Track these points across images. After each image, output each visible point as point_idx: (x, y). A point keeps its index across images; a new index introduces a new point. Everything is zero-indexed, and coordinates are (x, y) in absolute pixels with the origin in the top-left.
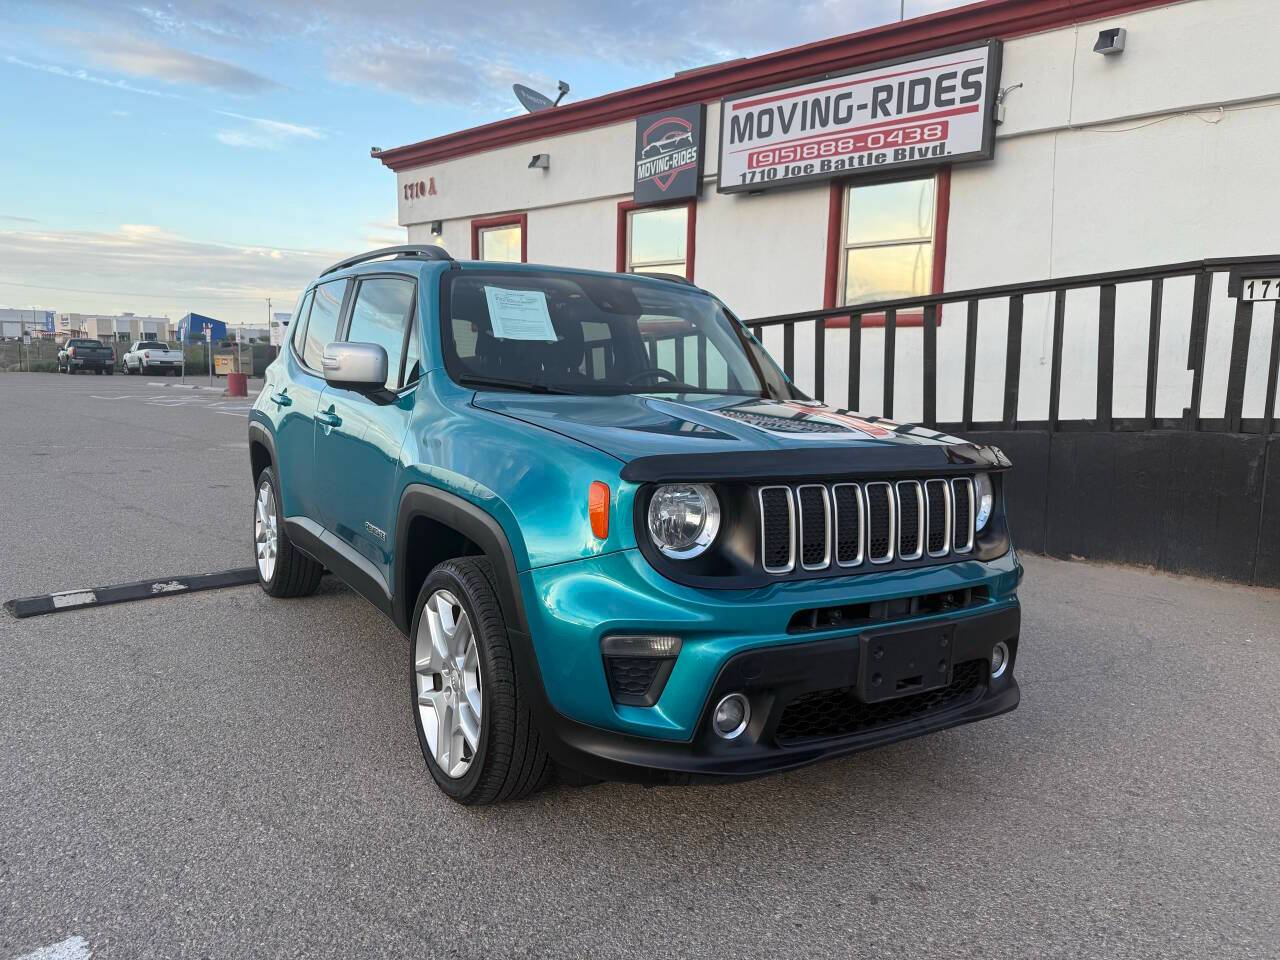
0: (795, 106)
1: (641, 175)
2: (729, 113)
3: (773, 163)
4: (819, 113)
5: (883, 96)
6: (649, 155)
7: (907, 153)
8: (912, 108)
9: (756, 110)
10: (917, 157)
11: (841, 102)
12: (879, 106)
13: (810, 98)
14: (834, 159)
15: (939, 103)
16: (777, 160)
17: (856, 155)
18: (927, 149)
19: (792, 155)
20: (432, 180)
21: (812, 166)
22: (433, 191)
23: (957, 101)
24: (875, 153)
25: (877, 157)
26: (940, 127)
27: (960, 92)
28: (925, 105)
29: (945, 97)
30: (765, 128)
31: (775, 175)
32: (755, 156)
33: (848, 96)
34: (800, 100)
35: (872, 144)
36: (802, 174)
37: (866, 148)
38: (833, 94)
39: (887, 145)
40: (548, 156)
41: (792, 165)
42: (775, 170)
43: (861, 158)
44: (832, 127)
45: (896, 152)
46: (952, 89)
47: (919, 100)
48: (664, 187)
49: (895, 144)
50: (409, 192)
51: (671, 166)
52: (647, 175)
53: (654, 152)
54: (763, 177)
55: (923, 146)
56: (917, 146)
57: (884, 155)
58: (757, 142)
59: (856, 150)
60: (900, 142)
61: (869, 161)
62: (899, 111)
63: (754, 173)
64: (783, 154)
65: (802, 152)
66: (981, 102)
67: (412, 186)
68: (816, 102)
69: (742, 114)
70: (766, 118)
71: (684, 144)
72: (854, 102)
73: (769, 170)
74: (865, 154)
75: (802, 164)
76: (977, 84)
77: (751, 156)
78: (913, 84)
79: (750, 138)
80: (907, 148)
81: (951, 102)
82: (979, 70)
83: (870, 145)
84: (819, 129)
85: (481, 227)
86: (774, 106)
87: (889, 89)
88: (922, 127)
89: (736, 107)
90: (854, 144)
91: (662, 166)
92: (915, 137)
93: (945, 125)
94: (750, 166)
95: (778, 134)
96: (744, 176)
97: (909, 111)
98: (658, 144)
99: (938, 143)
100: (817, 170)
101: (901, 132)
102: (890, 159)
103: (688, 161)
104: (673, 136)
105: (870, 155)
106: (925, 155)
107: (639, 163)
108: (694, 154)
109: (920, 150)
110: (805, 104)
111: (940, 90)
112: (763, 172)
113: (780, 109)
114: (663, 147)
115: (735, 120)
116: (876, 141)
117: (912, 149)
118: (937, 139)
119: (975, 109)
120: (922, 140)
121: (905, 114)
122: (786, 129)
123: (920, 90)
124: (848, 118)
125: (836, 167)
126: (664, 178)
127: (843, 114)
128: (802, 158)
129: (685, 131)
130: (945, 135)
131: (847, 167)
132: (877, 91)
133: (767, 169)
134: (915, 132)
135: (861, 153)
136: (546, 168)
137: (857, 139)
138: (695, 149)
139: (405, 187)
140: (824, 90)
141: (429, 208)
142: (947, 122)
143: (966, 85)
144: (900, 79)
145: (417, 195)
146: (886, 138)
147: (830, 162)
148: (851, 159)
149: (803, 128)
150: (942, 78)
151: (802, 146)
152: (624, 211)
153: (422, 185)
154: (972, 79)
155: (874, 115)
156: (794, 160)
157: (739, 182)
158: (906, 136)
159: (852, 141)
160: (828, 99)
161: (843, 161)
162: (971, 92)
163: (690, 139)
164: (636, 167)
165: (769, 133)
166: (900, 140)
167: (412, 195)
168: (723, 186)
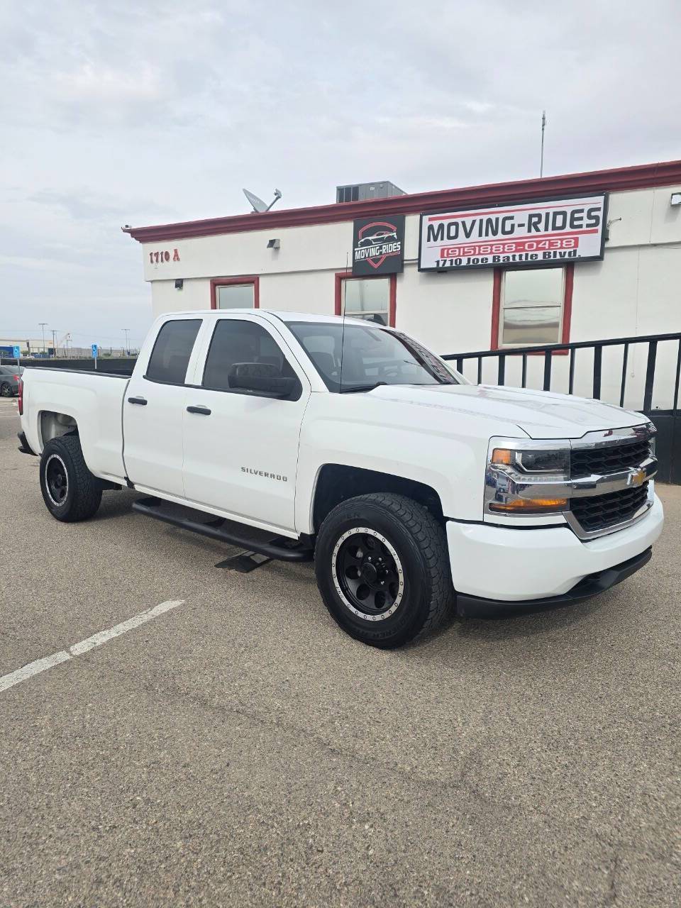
0: (474, 222)
1: (357, 257)
2: (426, 224)
3: (459, 255)
4: (492, 227)
5: (535, 220)
6: (363, 245)
7: (552, 255)
8: (554, 228)
9: (446, 222)
10: (558, 257)
11: (507, 221)
12: (532, 225)
13: (485, 218)
14: (502, 256)
15: (572, 226)
16: (461, 254)
17: (517, 254)
18: (565, 253)
19: (472, 252)
20: (176, 251)
21: (487, 259)
22: (177, 257)
23: (584, 226)
24: (530, 253)
25: (532, 256)
26: (573, 241)
27: (586, 221)
28: (563, 227)
29: (576, 223)
30: (453, 234)
31: (460, 262)
32: (446, 251)
33: (512, 218)
34: (478, 218)
35: (528, 248)
36: (480, 263)
37: (524, 250)
38: (501, 216)
39: (538, 249)
40: (279, 240)
41: (472, 258)
42: (460, 260)
43: (521, 256)
44: (500, 236)
45: (544, 253)
46: (581, 219)
47: (559, 224)
48: (376, 266)
49: (544, 248)
50: (154, 258)
51: (381, 253)
52: (363, 257)
53: (368, 243)
54: (451, 264)
55: (562, 251)
56: (558, 251)
57: (536, 255)
58: (446, 242)
59: (517, 251)
60: (547, 248)
61: (526, 258)
62: (546, 229)
63: (445, 261)
64: (466, 250)
65: (480, 250)
66: (600, 227)
67: (157, 254)
68: (489, 221)
69: (436, 224)
70: (453, 228)
71: (390, 239)
72: (516, 222)
73: (456, 260)
74: (524, 253)
75: (480, 257)
76: (597, 218)
77: (443, 251)
78: (555, 214)
79: (442, 239)
80: (552, 252)
81: (581, 226)
82: (598, 209)
83: (526, 248)
84: (491, 237)
85: (219, 285)
86: (459, 220)
87: (539, 216)
88: (562, 240)
89: (430, 219)
90: (516, 247)
91: (374, 252)
92: (557, 246)
93: (576, 240)
94: (442, 256)
95: (462, 237)
96: (438, 262)
97: (553, 230)
98: (370, 238)
99: (572, 250)
100: (490, 261)
101: (547, 242)
102: (540, 258)
103: (394, 250)
104: (382, 234)
105: (527, 255)
106: (564, 256)
108: (399, 247)
109: (560, 253)
110: (481, 221)
111: (573, 219)
112: (452, 261)
113: (464, 223)
114: (375, 240)
115: (431, 228)
116: (531, 246)
117: (555, 253)
118: (573, 247)
119: (596, 231)
120: (562, 248)
121: (550, 232)
122: (468, 235)
123: (560, 219)
124: (512, 232)
125: (504, 260)
126: (376, 260)
127: (508, 228)
128: (479, 254)
129: (391, 231)
130: (576, 245)
131: (511, 260)
132: (531, 216)
134: (557, 242)
135: (521, 253)
136: (277, 249)
137: (518, 244)
139: (151, 254)
140: (496, 213)
141: (172, 270)
142: (578, 238)
143: (590, 217)
144: (547, 210)
145: (162, 261)
146: (537, 245)
147: (499, 257)
148: (514, 256)
149: (480, 235)
150: (573, 212)
151: (480, 247)
152: (340, 278)
153: (167, 254)
154: (593, 214)
155: (529, 231)
156: (474, 254)
157: (434, 265)
158: (551, 244)
159: (514, 245)
160: (497, 219)
161: (508, 258)
162: (593, 221)
163: (396, 236)
164: (354, 250)
165: (456, 237)
166: (547, 246)
167: (157, 261)
168: (422, 267)
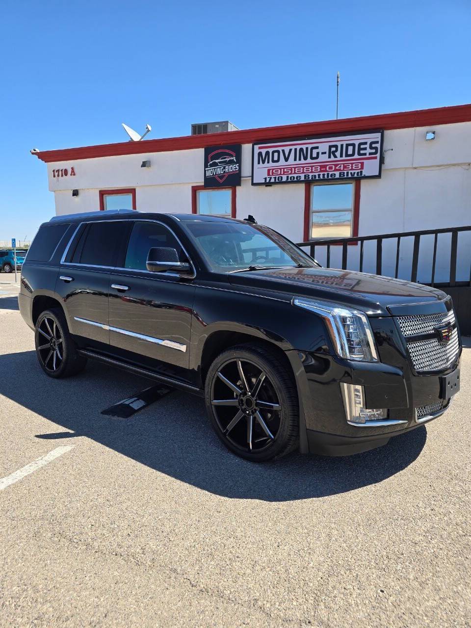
0: (291, 150)
1: (207, 174)
2: (257, 151)
3: (280, 174)
4: (303, 154)
5: (333, 149)
6: (211, 165)
7: (345, 174)
8: (347, 155)
9: (271, 150)
10: (350, 176)
11: (314, 150)
12: (331, 153)
13: (298, 147)
14: (311, 175)
15: (359, 154)
16: (282, 173)
17: (321, 173)
18: (354, 173)
19: (290, 171)
20: (72, 169)
21: (300, 177)
22: (73, 173)
23: (368, 154)
24: (330, 173)
25: (331, 175)
26: (360, 164)
27: (368, 151)
28: (353, 154)
29: (362, 152)
30: (276, 158)
31: (282, 179)
32: (271, 171)
33: (317, 148)
34: (293, 148)
36: (295, 179)
37: (326, 171)
38: (310, 146)
39: (336, 170)
40: (150, 162)
41: (290, 176)
42: (282, 177)
43: (324, 175)
44: (309, 160)
45: (340, 173)
46: (365, 149)
47: (350, 152)
48: (221, 181)
49: (340, 170)
50: (56, 174)
51: (224, 172)
52: (212, 175)
53: (215, 164)
54: (275, 180)
55: (353, 172)
57: (335, 174)
58: (271, 164)
59: (321, 171)
60: (342, 169)
61: (328, 176)
62: (341, 156)
63: (271, 178)
64: (285, 171)
65: (295, 170)
66: (378, 155)
67: (58, 171)
68: (301, 150)
69: (264, 151)
70: (276, 155)
71: (231, 162)
72: (320, 150)
73: (279, 177)
74: (326, 173)
75: (295, 176)
76: (376, 148)
77: (269, 171)
78: (348, 145)
79: (268, 162)
80: (345, 172)
81: (365, 154)
82: (377, 142)
83: (328, 169)
84: (303, 161)
85: (105, 194)
86: (280, 149)
87: (336, 146)
88: (352, 164)
89: (260, 148)
90: (320, 169)
91: (219, 171)
92: (349, 168)
93: (362, 164)
94: (269, 174)
95: (282, 162)
96: (266, 179)
98: (217, 161)
99: (359, 171)
100: (303, 178)
101: (342, 165)
102: (337, 176)
103: (234, 170)
104: (225, 158)
105: (328, 174)
106: (354, 175)
107: (206, 169)
108: (238, 167)
109: (351, 173)
110: (296, 150)
111: (360, 149)
112: (275, 178)
113: (283, 151)
114: (220, 162)
115: (260, 154)
116: (331, 168)
117: (348, 173)
118: (360, 169)
119: (376, 158)
120: (352, 169)
121: (344, 158)
122: (286, 159)
123: (350, 148)
124: (317, 157)
125: (312, 178)
126: (221, 177)
127: (314, 155)
128: (295, 173)
129: (233, 157)
130: (362, 167)
131: (317, 178)
132: (330, 147)
133: (277, 176)
134: (349, 166)
135: (323, 173)
136: (149, 167)
137: (322, 167)
138: (238, 165)
139: (54, 171)
140: (306, 144)
141: (70, 183)
143: (371, 148)
144: (342, 143)
145: (62, 176)
146: (335, 167)
147: (309, 175)
148: (319, 175)
149: (295, 160)
150: (360, 144)
151: (295, 168)
152: (195, 190)
153: (66, 171)
154: (374, 145)
155: (330, 157)
156: (291, 173)
157: (263, 181)
158: (345, 167)
159: (319, 167)
160: (307, 148)
161: (315, 176)
162: (374, 151)
163: (235, 160)
164: (205, 171)
165: (278, 161)
166: (342, 168)
167: (58, 176)
168: (254, 182)
